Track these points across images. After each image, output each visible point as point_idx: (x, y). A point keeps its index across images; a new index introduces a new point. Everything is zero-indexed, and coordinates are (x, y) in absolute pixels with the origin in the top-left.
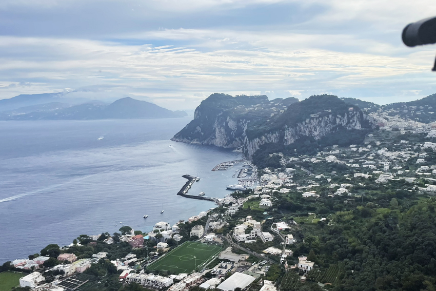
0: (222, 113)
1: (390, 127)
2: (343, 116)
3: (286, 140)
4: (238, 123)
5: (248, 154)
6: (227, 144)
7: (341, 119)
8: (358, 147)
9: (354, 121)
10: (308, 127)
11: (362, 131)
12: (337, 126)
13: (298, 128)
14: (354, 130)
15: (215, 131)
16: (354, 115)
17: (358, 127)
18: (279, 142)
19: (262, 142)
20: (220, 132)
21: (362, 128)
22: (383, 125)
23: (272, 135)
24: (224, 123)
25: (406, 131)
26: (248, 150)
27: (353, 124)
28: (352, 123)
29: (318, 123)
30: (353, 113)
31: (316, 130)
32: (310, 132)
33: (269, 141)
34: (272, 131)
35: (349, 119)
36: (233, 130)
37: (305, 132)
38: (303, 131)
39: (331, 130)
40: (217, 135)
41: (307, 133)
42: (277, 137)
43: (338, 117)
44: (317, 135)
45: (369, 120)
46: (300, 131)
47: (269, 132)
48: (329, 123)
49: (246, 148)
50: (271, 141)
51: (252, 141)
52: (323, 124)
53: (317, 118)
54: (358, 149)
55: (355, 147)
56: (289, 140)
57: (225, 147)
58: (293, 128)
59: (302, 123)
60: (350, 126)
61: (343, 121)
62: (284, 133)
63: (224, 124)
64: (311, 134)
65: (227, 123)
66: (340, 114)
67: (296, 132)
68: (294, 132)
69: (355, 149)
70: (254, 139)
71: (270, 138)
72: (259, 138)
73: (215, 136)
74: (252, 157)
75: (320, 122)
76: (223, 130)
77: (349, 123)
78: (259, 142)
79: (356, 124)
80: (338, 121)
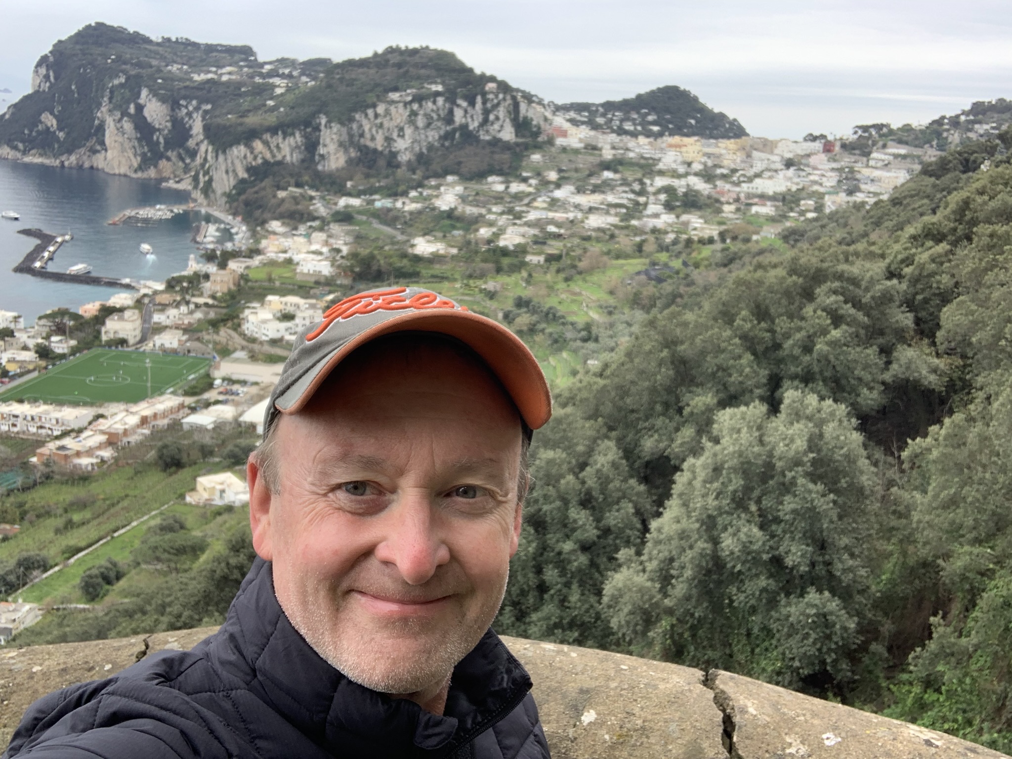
0: (123, 80)
1: (581, 140)
2: (472, 103)
3: (322, 157)
4: (173, 110)
5: (214, 191)
6: (140, 168)
7: (466, 111)
8: (507, 183)
9: (497, 118)
10: (381, 126)
11: (517, 144)
12: (454, 131)
13: (355, 126)
14: (496, 142)
15: (101, 129)
16: (498, 104)
17: (508, 134)
18: (303, 161)
19: (255, 158)
20: (121, 130)
21: (517, 136)
22: (564, 134)
23: (284, 138)
24: (132, 106)
25: (613, 152)
26: (211, 180)
27: (496, 126)
28: (492, 124)
29: (410, 116)
30: (497, 96)
31: (403, 136)
32: (389, 140)
33: (274, 156)
34: (283, 128)
35: (486, 112)
36: (159, 130)
37: (373, 139)
38: (368, 136)
39: (441, 138)
40: (108, 140)
41: (379, 144)
42: (297, 147)
43: (458, 106)
44: (406, 149)
45: (532, 120)
46: (362, 135)
47: (274, 130)
48: (438, 120)
49: (206, 173)
50: (279, 157)
51: (224, 152)
52: (421, 122)
53: (406, 104)
54: (507, 188)
55: (502, 183)
56: (332, 158)
57: (134, 176)
58: (342, 124)
59: (366, 115)
60: (487, 131)
61: (472, 117)
62: (319, 136)
63: (132, 109)
64: (389, 145)
65: (140, 108)
66: (465, 98)
67: (351, 136)
68: (345, 137)
69: (500, 188)
70: (231, 146)
71: (278, 147)
72: (248, 146)
73: (102, 143)
74: (224, 199)
75: (414, 114)
76: (128, 125)
77: (485, 121)
78: (245, 157)
79: (502, 126)
80: (458, 115)
